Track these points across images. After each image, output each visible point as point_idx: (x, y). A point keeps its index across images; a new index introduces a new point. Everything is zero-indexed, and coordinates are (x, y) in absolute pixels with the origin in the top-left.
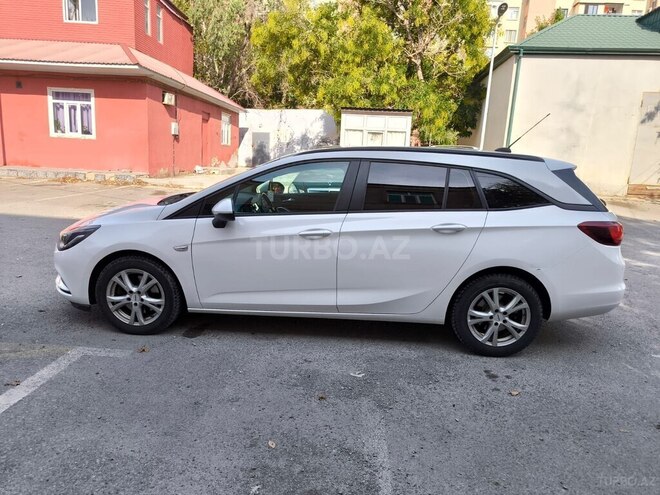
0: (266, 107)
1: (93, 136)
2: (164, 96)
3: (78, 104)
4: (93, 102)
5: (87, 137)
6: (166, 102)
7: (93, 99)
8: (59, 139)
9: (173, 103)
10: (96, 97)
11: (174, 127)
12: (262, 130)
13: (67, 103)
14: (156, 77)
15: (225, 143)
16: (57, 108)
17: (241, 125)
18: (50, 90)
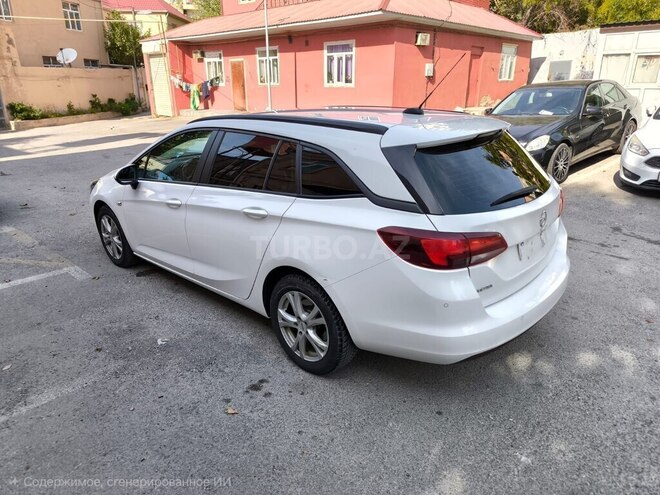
0: (572, 27)
1: (352, 85)
2: (417, 36)
3: (343, 55)
4: (354, 52)
5: (349, 85)
6: (418, 43)
7: (354, 49)
8: (330, 88)
9: (427, 43)
10: (356, 46)
11: (428, 69)
12: (564, 58)
13: (336, 55)
14: (404, 18)
15: (505, 78)
16: (330, 59)
17: (535, 54)
18: (326, 44)
